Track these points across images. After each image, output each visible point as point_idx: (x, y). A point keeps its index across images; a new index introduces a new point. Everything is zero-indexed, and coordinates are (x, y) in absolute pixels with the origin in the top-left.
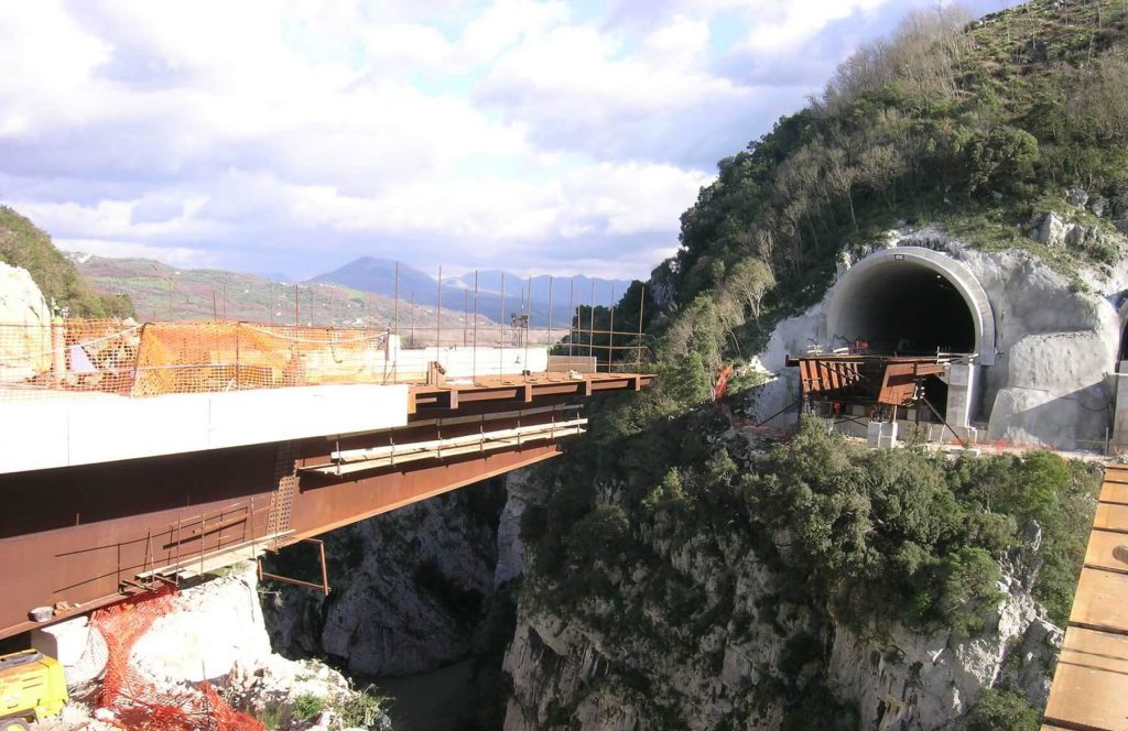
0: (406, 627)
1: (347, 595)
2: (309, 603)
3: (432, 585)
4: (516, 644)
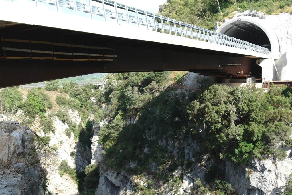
3: (66, 171)
4: (100, 184)
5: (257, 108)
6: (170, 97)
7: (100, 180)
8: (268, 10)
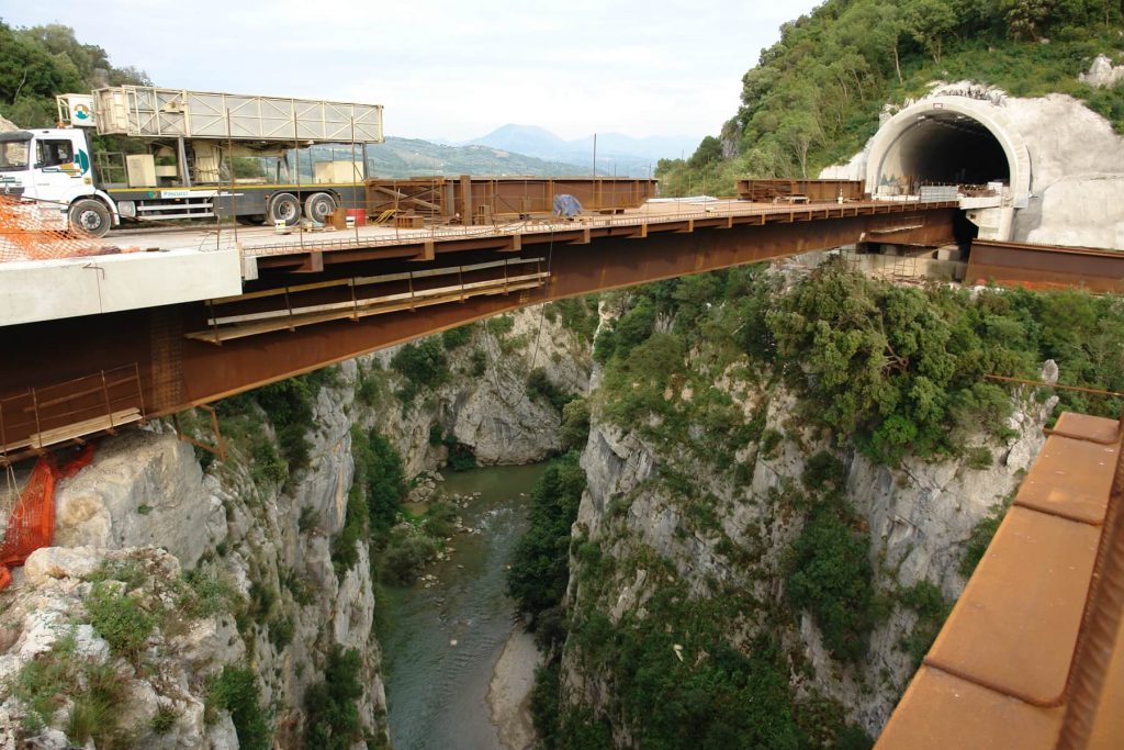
0: (520, 423)
1: (474, 396)
2: (443, 404)
3: (541, 391)
4: (590, 446)
5: (939, 343)
6: (751, 280)
7: (590, 437)
8: (1016, 85)
